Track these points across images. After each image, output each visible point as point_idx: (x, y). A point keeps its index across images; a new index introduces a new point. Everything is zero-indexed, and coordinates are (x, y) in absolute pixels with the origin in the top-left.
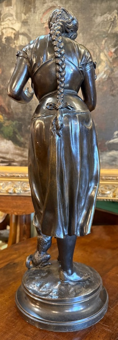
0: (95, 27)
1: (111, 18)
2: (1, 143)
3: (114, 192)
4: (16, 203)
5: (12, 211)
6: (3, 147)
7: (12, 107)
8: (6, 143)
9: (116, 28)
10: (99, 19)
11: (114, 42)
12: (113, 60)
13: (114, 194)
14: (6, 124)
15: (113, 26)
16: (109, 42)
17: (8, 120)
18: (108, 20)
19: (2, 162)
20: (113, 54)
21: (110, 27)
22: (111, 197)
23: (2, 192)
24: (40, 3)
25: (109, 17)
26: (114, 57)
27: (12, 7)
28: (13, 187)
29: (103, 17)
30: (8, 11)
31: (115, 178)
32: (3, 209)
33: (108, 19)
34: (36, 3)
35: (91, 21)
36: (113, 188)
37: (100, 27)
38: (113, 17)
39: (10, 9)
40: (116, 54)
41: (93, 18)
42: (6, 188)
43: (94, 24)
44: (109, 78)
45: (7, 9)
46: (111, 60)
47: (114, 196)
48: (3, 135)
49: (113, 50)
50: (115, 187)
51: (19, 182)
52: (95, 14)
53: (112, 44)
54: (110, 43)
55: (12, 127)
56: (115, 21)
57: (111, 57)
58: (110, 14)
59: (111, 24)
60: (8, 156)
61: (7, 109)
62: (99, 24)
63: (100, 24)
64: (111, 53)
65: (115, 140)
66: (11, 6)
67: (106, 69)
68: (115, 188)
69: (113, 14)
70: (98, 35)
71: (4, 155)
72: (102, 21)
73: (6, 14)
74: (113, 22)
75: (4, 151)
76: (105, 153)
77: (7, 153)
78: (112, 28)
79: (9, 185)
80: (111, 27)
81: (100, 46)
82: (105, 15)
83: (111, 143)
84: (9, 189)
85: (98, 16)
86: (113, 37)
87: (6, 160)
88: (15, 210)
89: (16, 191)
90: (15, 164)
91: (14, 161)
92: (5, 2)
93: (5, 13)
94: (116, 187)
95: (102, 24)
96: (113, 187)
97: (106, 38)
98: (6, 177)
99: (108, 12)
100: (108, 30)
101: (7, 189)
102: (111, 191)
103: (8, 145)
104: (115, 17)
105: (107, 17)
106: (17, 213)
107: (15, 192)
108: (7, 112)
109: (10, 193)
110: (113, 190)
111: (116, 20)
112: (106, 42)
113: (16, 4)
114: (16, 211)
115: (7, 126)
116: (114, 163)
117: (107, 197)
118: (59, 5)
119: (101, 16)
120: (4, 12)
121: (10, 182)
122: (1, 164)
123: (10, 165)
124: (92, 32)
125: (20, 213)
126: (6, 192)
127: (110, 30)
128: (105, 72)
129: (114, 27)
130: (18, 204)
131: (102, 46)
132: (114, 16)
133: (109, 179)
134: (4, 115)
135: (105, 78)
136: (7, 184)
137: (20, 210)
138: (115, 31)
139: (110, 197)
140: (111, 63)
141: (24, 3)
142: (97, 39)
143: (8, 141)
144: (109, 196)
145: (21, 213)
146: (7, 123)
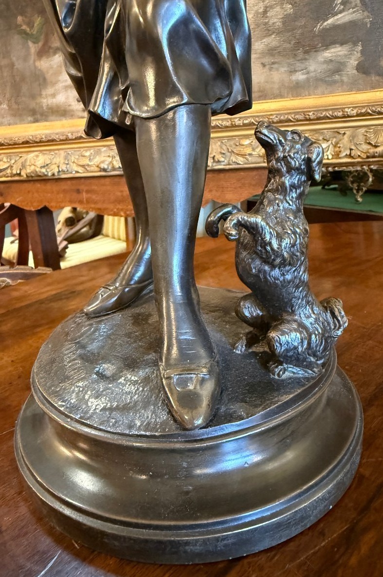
3: (335, 146)
5: (115, 210)
13: (337, 149)
22: (330, 157)
23: (88, 169)
28: (109, 156)
31: (340, 114)
36: (335, 137)
42: (97, 160)
47: (337, 155)
50: (339, 133)
65: (340, 16)
76: (313, 54)
79: (103, 154)
83: (328, 27)
84: (103, 162)
88: (120, 207)
94: (343, 132)
96: (336, 135)
101: (98, 163)
102: (330, 142)
109: (105, 170)
114: (122, 210)
116: (337, 77)
121: (104, 149)
126: (97, 169)
133: (327, 118)
136: (98, 153)
139: (328, 159)
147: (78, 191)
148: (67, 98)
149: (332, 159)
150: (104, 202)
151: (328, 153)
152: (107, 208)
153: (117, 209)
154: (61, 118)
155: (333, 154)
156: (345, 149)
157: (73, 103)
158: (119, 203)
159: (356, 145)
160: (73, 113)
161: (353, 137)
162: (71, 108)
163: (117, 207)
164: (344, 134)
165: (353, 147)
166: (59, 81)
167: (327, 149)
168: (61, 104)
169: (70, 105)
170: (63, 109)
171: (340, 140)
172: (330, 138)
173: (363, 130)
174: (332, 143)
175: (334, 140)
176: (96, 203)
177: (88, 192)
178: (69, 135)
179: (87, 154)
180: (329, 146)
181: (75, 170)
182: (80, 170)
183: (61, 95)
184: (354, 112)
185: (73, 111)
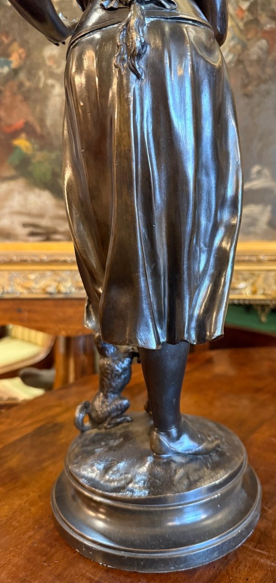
2: (30, 197)
3: (253, 284)
6: (33, 205)
8: (39, 196)
12: (246, 24)
13: (254, 288)
14: (37, 159)
17: (41, 149)
19: (32, 234)
20: (247, 13)
23: (34, 291)
26: (247, 20)
28: (55, 281)
31: (254, 259)
32: (38, 325)
36: (251, 278)
40: (251, 13)
42: (42, 283)
44: (239, 62)
46: (241, 24)
47: (254, 293)
48: (33, 181)
49: (245, 5)
50: (254, 276)
51: (69, 273)
55: (49, 163)
57: (242, 19)
60: (45, 222)
61: (38, 129)
64: (241, 10)
65: (253, 183)
67: (232, 43)
68: (255, 278)
71: (36, 221)
75: (35, 211)
77: (41, 216)
79: (48, 278)
84: (49, 286)
87: (38, 230)
88: (62, 326)
89: (63, 289)
90: (58, 237)
91: (55, 232)
98: (42, 262)
101: (44, 286)
102: (247, 282)
103: (42, 199)
107: (59, 292)
108: (39, 134)
109: (51, 294)
110: (251, 281)
114: (63, 329)
115: (40, 162)
117: (240, 294)
121: (49, 273)
122: (31, 239)
123: (48, 239)
125: (71, 333)
126: (41, 292)
128: (230, 50)
130: (67, 315)
134: (33, 140)
135: (231, 62)
136: (43, 276)
137: (72, 327)
139: (246, 295)
140: (241, 31)
143: (42, 192)
144: (243, 292)
145: (75, 331)
146: (39, 156)
147: (19, 311)
148: (13, 222)
149: (249, 295)
150: (45, 321)
151: (247, 291)
152: (48, 327)
155: (250, 292)
157: (18, 228)
160: (17, 236)
161: (266, 279)
162: (16, 232)
164: (258, 276)
166: (6, 206)
168: (5, 227)
169: (14, 230)
170: (7, 232)
171: (256, 281)
172: (248, 279)
173: (272, 274)
176: (37, 321)
177: (29, 311)
178: (14, 257)
179: (32, 277)
180: (247, 286)
181: (20, 292)
182: (25, 291)
183: (5, 219)
184: (266, 258)
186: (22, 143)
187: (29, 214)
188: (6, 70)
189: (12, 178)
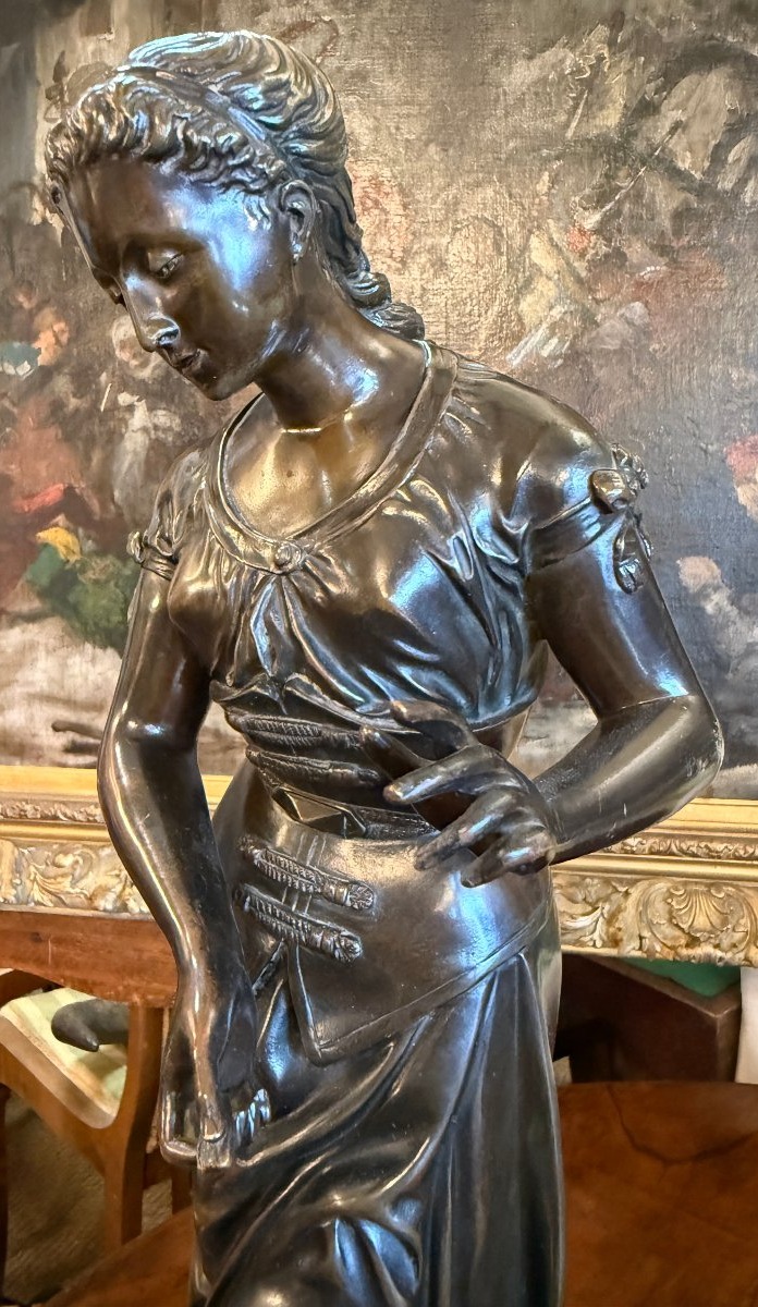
0: (500, 112)
1: (576, 64)
2: (70, 662)
3: (611, 920)
4: (140, 951)
5: (121, 988)
6: (79, 681)
7: (117, 494)
8: (93, 660)
9: (605, 112)
10: (521, 75)
11: (597, 179)
12: (593, 264)
13: (614, 929)
14: (90, 575)
15: (588, 105)
16: (571, 181)
17: (102, 552)
18: (562, 77)
20: (594, 238)
21: (576, 107)
22: (599, 944)
23: (67, 901)
24: (239, 9)
25: (568, 62)
26: (597, 254)
27: (112, 37)
29: (537, 62)
30: (93, 54)
32: (78, 975)
33: (563, 70)
34: (219, 12)
35: (483, 83)
36: (609, 899)
37: (526, 112)
38: (585, 60)
39: (104, 45)
40: (605, 239)
41: (493, 71)
43: (497, 100)
44: (574, 356)
45: (91, 47)
46: (581, 267)
47: (616, 939)
48: (77, 625)
49: (592, 220)
52: (497, 53)
53: (587, 191)
54: (578, 189)
55: (116, 585)
56: (597, 82)
57: (582, 255)
58: (572, 49)
59: (582, 93)
61: (95, 505)
62: (521, 101)
63: (527, 97)
64: (582, 232)
66: (109, 31)
67: (557, 312)
68: (619, 899)
69: (589, 47)
70: (515, 148)
71: (85, 718)
72: (535, 83)
73: (86, 68)
74: (589, 84)
75: (81, 696)
77: (95, 706)
78: (583, 115)
80: (580, 111)
81: (526, 202)
82: (550, 55)
85: (512, 58)
86: (592, 159)
88: (132, 983)
92: (81, 15)
93: (83, 64)
95: (536, 94)
97: (556, 165)
99: (564, 39)
100: (567, 125)
101: (92, 890)
103: (99, 668)
104: (600, 59)
105: (562, 61)
106: (143, 997)
108: (97, 518)
111: (606, 77)
112: (554, 181)
113: (129, 21)
114: (137, 989)
115: (96, 582)
118: (326, 18)
119: (530, 58)
120: (79, 61)
124: (488, 135)
126: (84, 902)
127: (574, 124)
128: (553, 328)
129: (595, 108)
130: (146, 956)
131: (537, 201)
132: (592, 56)
134: (81, 531)
135: (553, 357)
137: (155, 985)
138: (601, 128)
140: (579, 281)
141: (168, 16)
142: (512, 169)
143: (99, 651)
145: (163, 997)
146: (96, 569)
147: (37, 938)
148: (31, 719)
149: (603, 946)
150: (94, 967)
151: (596, 936)
152: (102, 984)
153: (125, 987)
154: (12, 759)
155: (605, 938)
156: (631, 938)
157: (43, 733)
158: (131, 975)
159: (650, 925)
160: (40, 753)
161: (646, 903)
162: (37, 741)
163: (126, 983)
164: (627, 894)
165: (646, 934)
166: (17, 681)
167: (592, 928)
168: (14, 729)
169: (34, 736)
170: (17, 740)
171: (619, 910)
172: (597, 901)
173: (662, 886)
174: (602, 914)
175: (607, 907)
176: (76, 966)
177: (58, 941)
178: (28, 808)
179: (67, 861)
180: (597, 921)
181: (37, 900)
182: (46, 899)
183: (16, 711)
185: (40, 748)
186: (58, 537)
187: (69, 703)
188: (25, 369)
189: (32, 618)
